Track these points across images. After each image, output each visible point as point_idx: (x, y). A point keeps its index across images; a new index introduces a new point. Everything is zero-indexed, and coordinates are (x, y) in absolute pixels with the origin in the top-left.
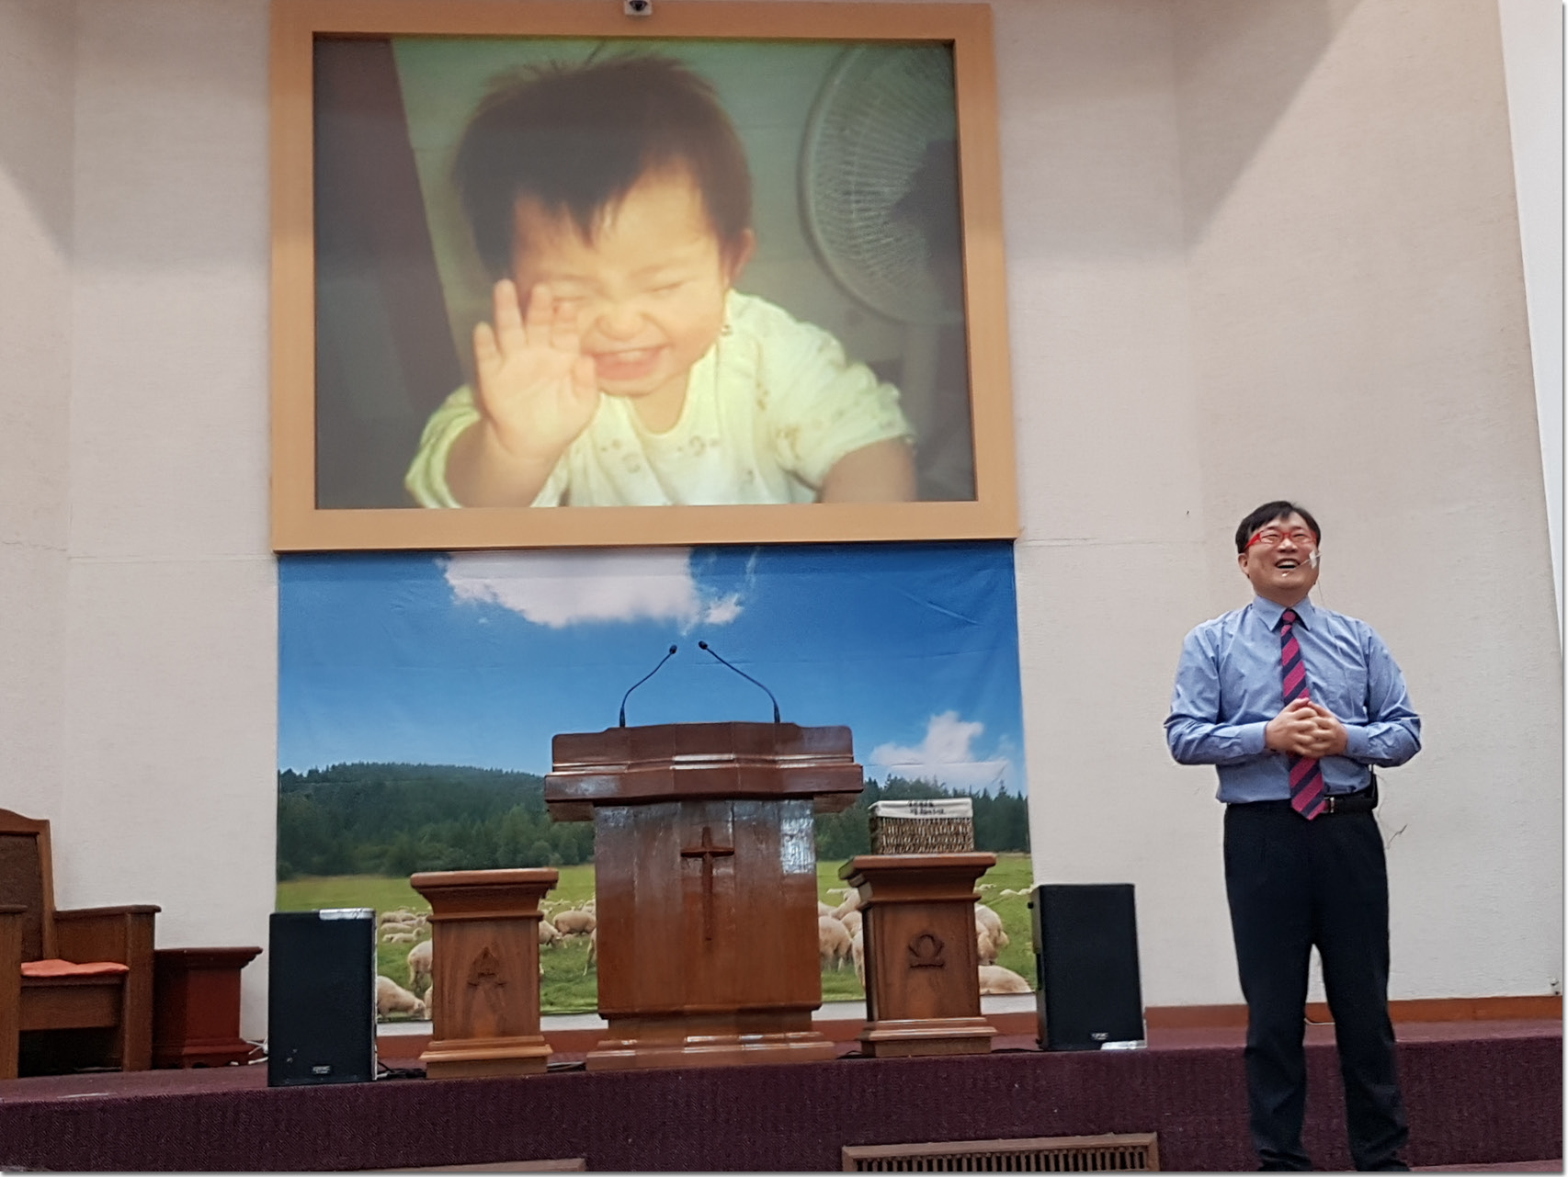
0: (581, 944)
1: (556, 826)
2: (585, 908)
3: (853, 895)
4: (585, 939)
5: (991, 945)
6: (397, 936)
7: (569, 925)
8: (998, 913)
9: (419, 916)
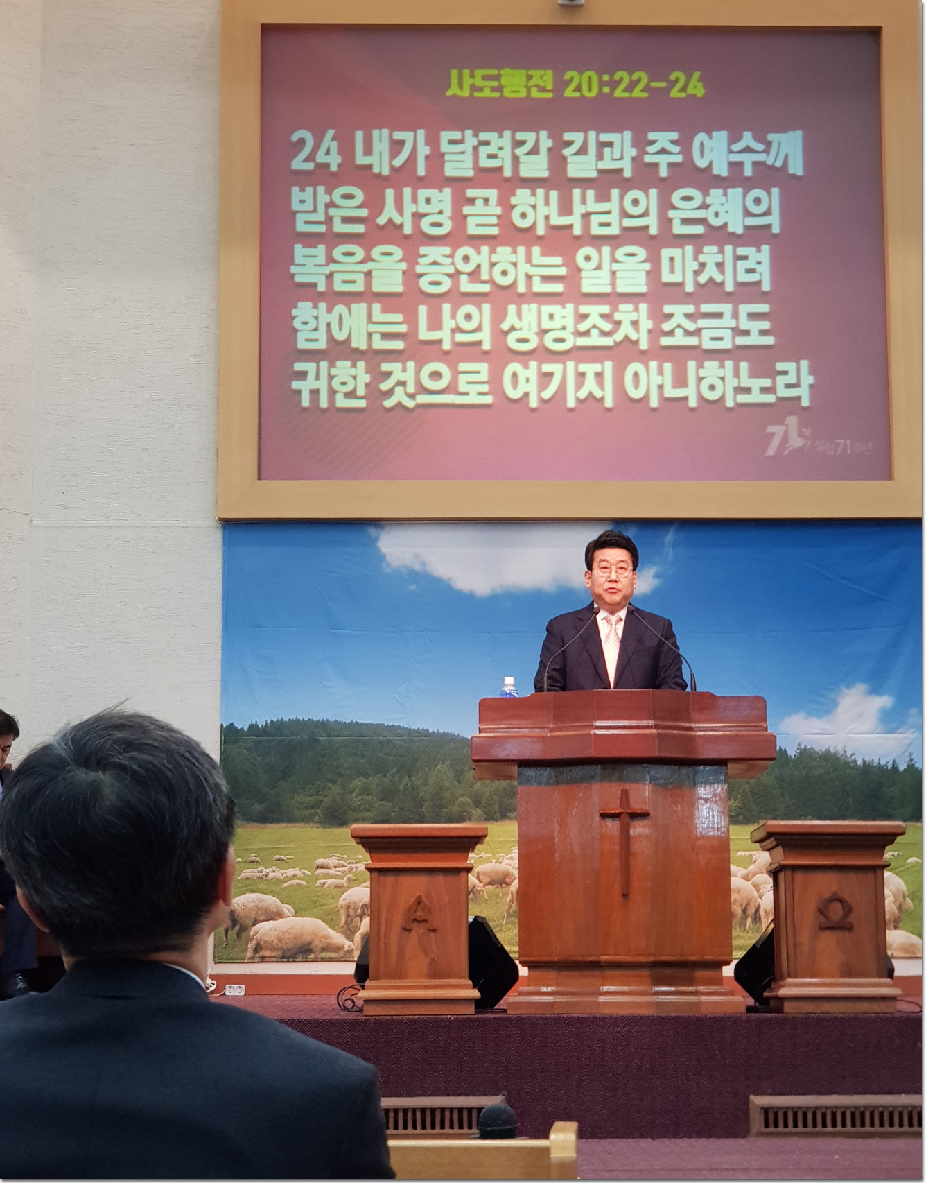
0: (500, 895)
1: (479, 783)
2: (506, 861)
3: (763, 858)
4: (504, 889)
5: (896, 911)
6: (330, 882)
7: (490, 877)
8: (903, 879)
9: (350, 863)
